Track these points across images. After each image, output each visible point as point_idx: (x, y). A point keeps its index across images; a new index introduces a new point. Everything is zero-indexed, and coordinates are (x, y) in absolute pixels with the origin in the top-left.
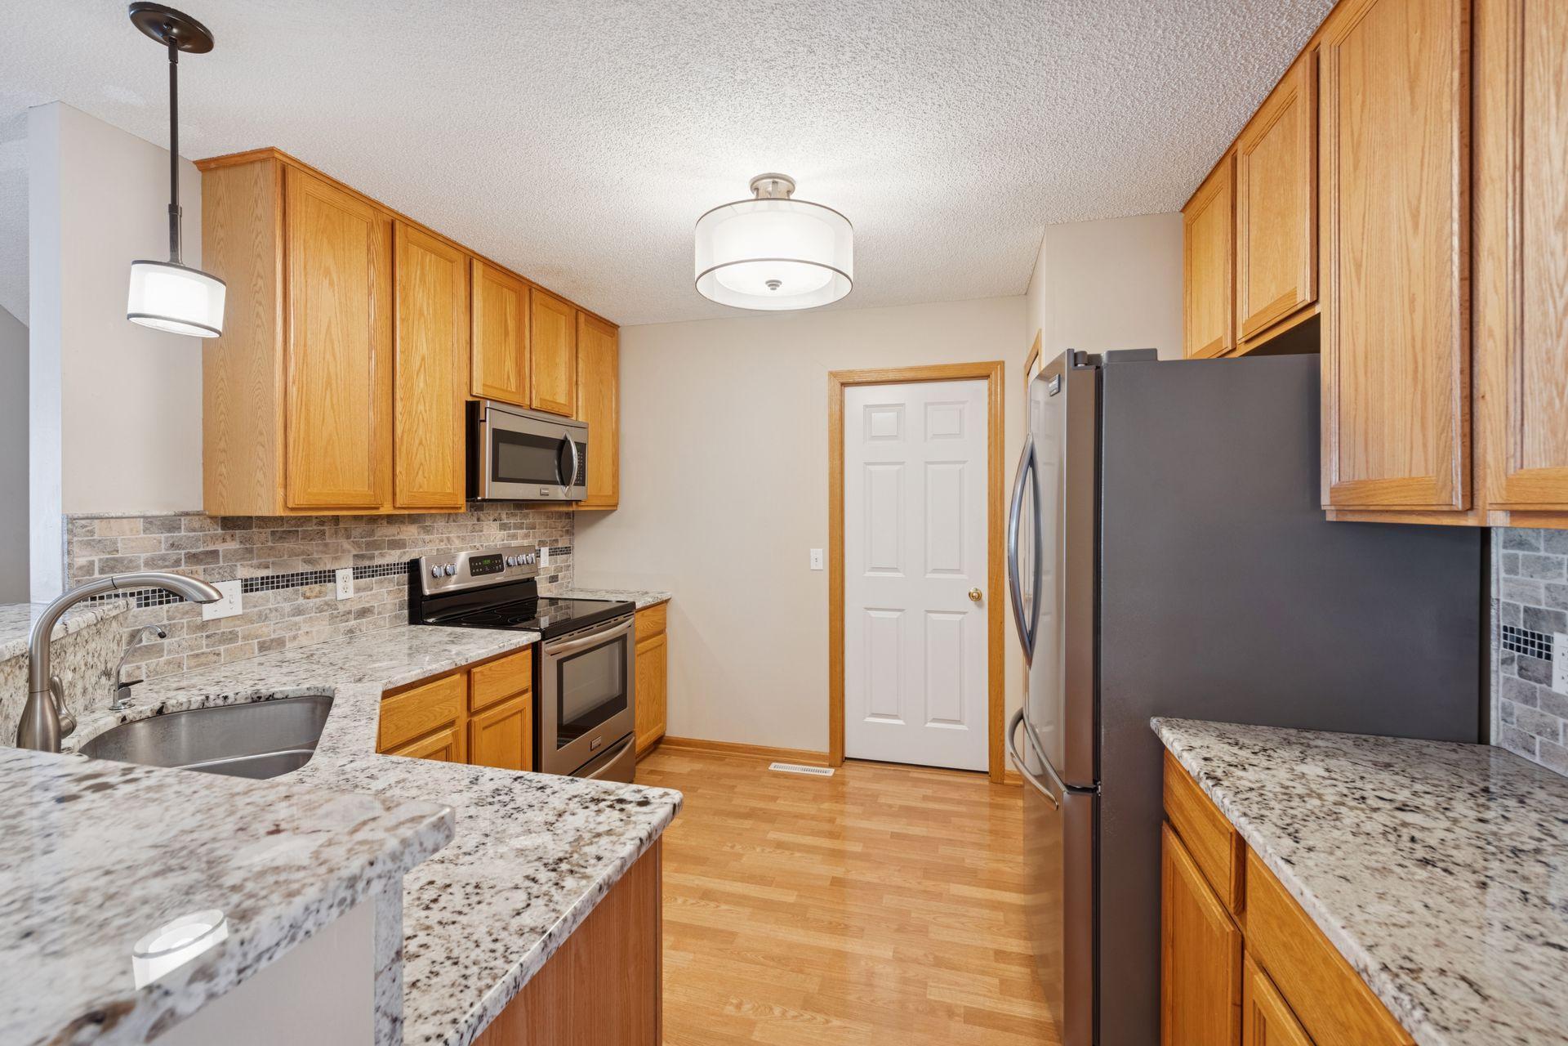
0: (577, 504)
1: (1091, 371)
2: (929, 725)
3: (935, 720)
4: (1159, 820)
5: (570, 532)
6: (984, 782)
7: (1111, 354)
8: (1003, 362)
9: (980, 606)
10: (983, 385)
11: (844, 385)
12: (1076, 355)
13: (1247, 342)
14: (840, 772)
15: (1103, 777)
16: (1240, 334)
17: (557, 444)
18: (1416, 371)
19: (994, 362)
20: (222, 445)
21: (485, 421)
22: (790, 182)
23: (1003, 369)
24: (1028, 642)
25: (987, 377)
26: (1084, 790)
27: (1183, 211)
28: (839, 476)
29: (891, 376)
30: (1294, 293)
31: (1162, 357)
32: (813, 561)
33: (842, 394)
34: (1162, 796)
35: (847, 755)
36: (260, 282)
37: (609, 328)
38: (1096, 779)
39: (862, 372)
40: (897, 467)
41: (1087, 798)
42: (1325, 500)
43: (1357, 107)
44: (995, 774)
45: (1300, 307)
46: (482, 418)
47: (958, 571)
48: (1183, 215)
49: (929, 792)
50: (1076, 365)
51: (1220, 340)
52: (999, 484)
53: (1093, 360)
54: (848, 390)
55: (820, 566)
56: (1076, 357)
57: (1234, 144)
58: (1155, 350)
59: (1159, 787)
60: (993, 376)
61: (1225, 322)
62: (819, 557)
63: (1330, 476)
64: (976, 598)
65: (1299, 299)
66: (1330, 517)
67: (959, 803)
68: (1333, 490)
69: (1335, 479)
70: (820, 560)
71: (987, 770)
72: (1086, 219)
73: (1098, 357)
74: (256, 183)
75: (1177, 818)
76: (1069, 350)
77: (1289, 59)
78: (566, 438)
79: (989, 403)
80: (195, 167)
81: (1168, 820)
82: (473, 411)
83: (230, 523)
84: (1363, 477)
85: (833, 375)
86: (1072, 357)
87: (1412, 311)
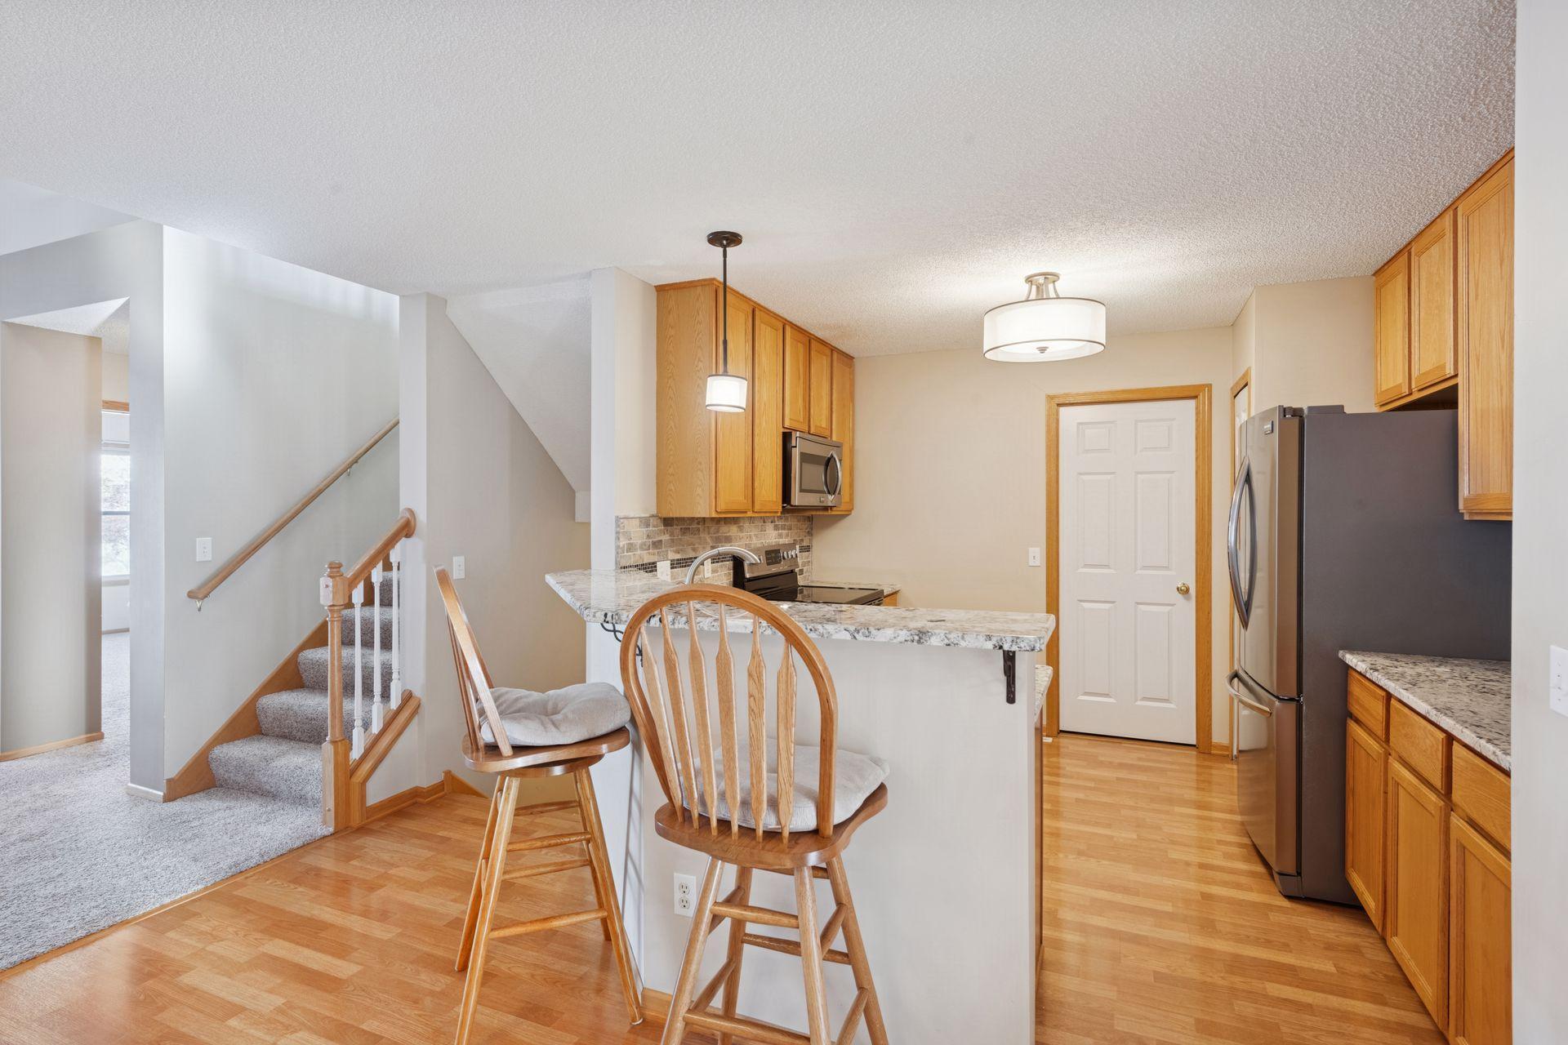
0: (831, 509)
1: (1296, 420)
2: (1139, 703)
3: (1145, 699)
4: (1345, 715)
5: (810, 534)
6: (1193, 753)
7: (1310, 408)
8: (1211, 385)
9: (1188, 599)
10: (1192, 403)
11: (1059, 405)
12: (1285, 409)
13: (1420, 390)
14: (1056, 740)
15: (1304, 690)
16: (1413, 386)
17: (824, 462)
18: (1503, 430)
19: (1203, 385)
20: (671, 471)
21: (796, 447)
22: (1055, 275)
23: (1210, 391)
24: (1244, 609)
25: (1195, 397)
26: (1291, 699)
27: (1374, 275)
28: (1055, 485)
29: (1105, 397)
30: (1443, 367)
31: (1347, 410)
32: (1031, 558)
33: (1057, 413)
34: (1347, 701)
35: (1062, 728)
36: (701, 364)
37: (848, 359)
38: (1300, 691)
39: (1078, 394)
40: (1109, 477)
41: (1293, 705)
42: (1461, 506)
43: (1477, 260)
44: (1203, 747)
45: (1448, 376)
46: (794, 444)
47: (1167, 568)
48: (1374, 278)
49: (1143, 756)
50: (1285, 416)
51: (1399, 386)
52: (1206, 489)
53: (1297, 413)
54: (1062, 410)
55: (1038, 563)
56: (1284, 411)
57: (1409, 244)
58: (1343, 407)
59: (1345, 694)
60: (1201, 397)
61: (1404, 372)
62: (1037, 556)
63: (1464, 491)
64: (1184, 591)
65: (1448, 372)
66: (1466, 517)
67: (1172, 763)
68: (1466, 500)
69: (1466, 492)
70: (1038, 556)
71: (1195, 743)
72: (1290, 282)
73: (1301, 410)
74: (698, 299)
75: (1355, 709)
76: (1279, 406)
77: (1440, 209)
78: (832, 456)
79: (1197, 420)
80: (654, 289)
81: (1351, 716)
82: (786, 437)
83: (668, 522)
84: (1480, 492)
85: (1050, 398)
86: (1282, 410)
87: (1502, 395)
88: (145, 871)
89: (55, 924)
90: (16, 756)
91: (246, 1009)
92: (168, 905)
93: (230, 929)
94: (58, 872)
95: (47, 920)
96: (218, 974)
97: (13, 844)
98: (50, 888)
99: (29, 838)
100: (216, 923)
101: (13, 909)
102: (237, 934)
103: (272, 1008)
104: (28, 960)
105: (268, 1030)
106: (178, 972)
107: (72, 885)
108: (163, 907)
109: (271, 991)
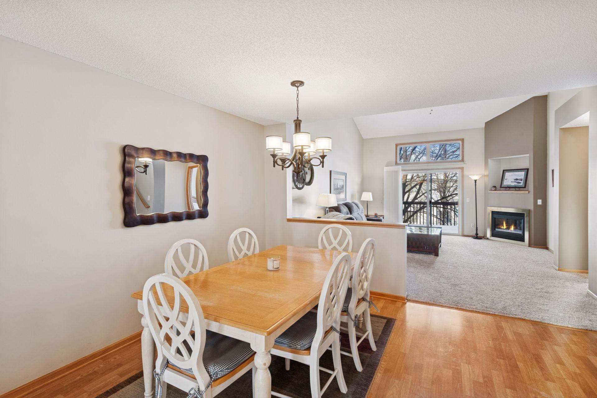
88: (570, 315)
89: (534, 315)
90: (563, 270)
91: (565, 366)
92: (570, 328)
93: (583, 345)
94: (547, 304)
95: (534, 313)
96: (566, 352)
97: (542, 292)
98: (541, 307)
99: (547, 293)
100: (580, 341)
101: (528, 306)
102: (584, 347)
103: (573, 371)
104: (523, 319)
105: (566, 374)
106: (555, 344)
107: (548, 308)
108: (568, 327)
109: (578, 367)
